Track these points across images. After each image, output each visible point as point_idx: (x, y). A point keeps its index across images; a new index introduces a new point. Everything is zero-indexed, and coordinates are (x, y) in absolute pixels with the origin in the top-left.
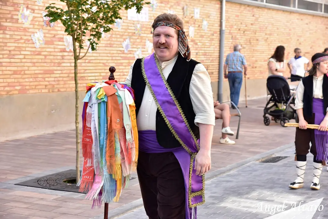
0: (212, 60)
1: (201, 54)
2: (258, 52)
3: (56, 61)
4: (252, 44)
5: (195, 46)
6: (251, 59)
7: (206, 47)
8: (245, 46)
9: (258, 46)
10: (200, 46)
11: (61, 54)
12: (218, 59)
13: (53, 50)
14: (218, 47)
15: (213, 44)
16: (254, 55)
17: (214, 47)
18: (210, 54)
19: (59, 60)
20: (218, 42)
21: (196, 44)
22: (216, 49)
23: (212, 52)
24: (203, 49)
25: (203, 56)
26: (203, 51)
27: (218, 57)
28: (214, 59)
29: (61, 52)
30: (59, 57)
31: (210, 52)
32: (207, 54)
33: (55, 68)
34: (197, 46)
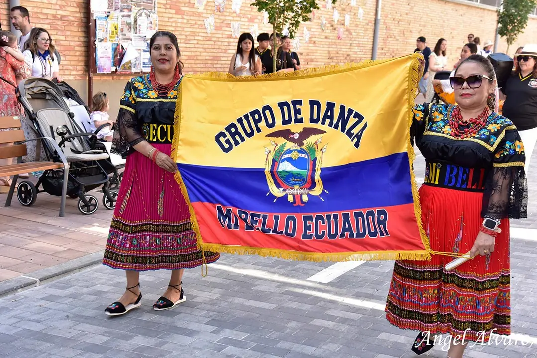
0: (365, 52)
1: (355, 45)
2: (410, 44)
3: (224, 47)
4: (405, 36)
5: (350, 36)
6: (403, 52)
7: (360, 37)
8: (398, 38)
9: (412, 38)
10: (354, 37)
11: (227, 40)
12: (371, 51)
13: (221, 36)
14: (372, 38)
15: (367, 35)
16: (407, 48)
17: (368, 37)
18: (363, 45)
19: (226, 47)
20: (372, 33)
21: (351, 34)
22: (370, 40)
23: (366, 43)
24: (357, 39)
25: (357, 48)
26: (357, 42)
27: (371, 48)
28: (367, 51)
29: (228, 38)
30: (226, 44)
31: (364, 43)
32: (361, 45)
33: (222, 55)
34: (352, 37)
